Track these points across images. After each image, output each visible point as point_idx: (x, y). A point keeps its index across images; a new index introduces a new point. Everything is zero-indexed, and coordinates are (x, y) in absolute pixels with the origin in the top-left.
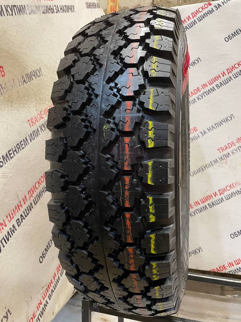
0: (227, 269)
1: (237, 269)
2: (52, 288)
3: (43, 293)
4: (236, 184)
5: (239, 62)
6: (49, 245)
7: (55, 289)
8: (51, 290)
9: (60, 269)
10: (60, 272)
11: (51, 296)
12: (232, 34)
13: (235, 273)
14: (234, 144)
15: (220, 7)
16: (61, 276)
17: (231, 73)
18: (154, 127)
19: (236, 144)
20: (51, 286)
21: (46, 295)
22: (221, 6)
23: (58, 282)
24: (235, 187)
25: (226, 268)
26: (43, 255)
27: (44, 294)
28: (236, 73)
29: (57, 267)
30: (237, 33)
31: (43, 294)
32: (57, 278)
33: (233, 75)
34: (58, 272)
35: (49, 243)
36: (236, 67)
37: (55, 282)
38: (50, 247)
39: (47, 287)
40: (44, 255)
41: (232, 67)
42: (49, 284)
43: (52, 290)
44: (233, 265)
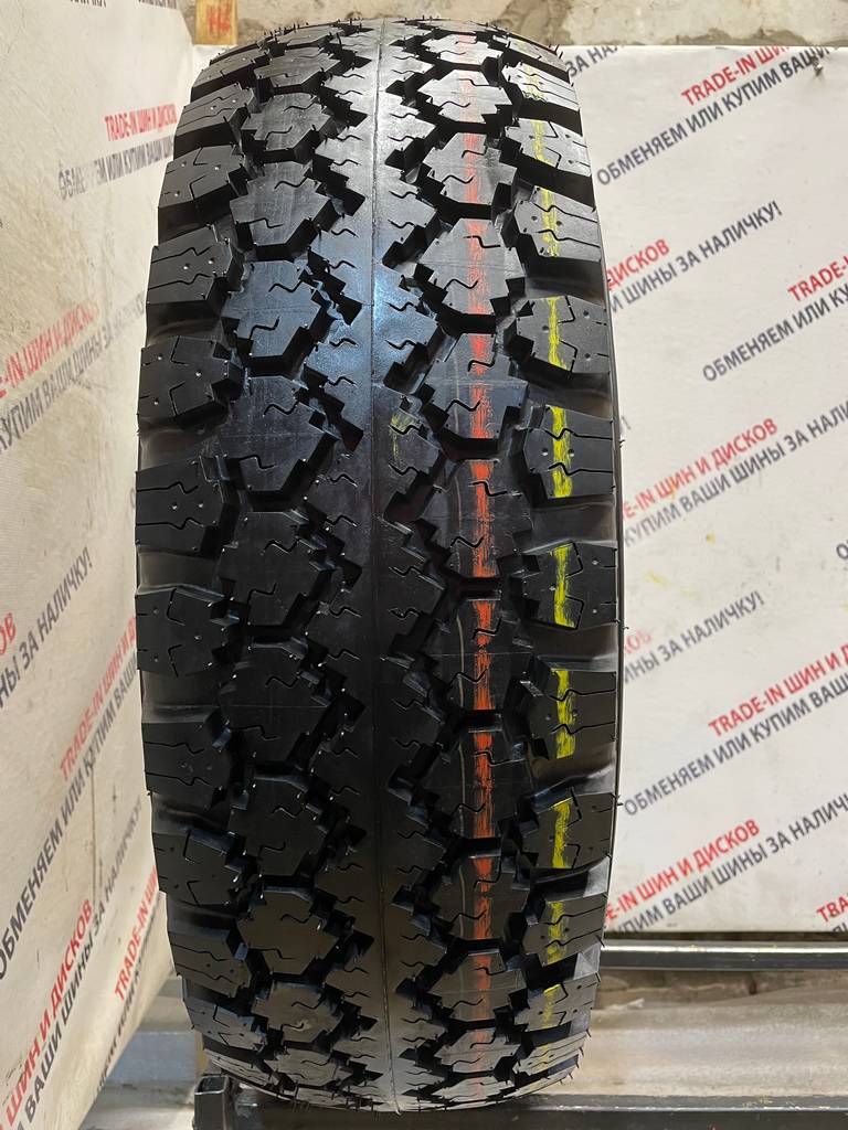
0: (616, 916)
1: (648, 913)
2: (37, 1072)
3: (10, 1098)
4: (637, 640)
5: (641, 253)
6: (25, 901)
7: (46, 1075)
8: (34, 1078)
9: (62, 996)
10: (62, 1005)
11: (33, 1104)
12: (620, 162)
13: (641, 927)
14: (630, 512)
15: (584, 68)
16: (65, 1020)
17: (616, 285)
18: (571, 431)
19: (636, 511)
20: (34, 1066)
21: (17, 1100)
22: (587, 66)
23: (56, 1047)
24: (636, 648)
25: (613, 914)
26: (6, 945)
27: (13, 1098)
28: (634, 287)
29: (52, 988)
30: (636, 158)
31: (9, 1102)
32: (51, 1031)
33: (623, 292)
34: (55, 1008)
35: (26, 896)
36: (634, 268)
37: (47, 1049)
38: (28, 910)
39: (23, 1067)
40: (10, 946)
41: (622, 266)
42: (26, 1057)
43: (38, 1081)
44: (635, 902)
